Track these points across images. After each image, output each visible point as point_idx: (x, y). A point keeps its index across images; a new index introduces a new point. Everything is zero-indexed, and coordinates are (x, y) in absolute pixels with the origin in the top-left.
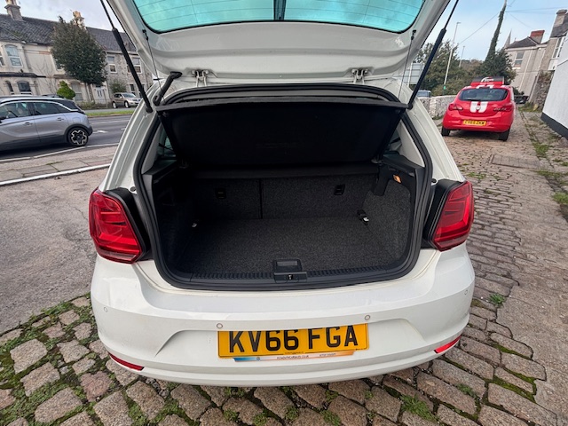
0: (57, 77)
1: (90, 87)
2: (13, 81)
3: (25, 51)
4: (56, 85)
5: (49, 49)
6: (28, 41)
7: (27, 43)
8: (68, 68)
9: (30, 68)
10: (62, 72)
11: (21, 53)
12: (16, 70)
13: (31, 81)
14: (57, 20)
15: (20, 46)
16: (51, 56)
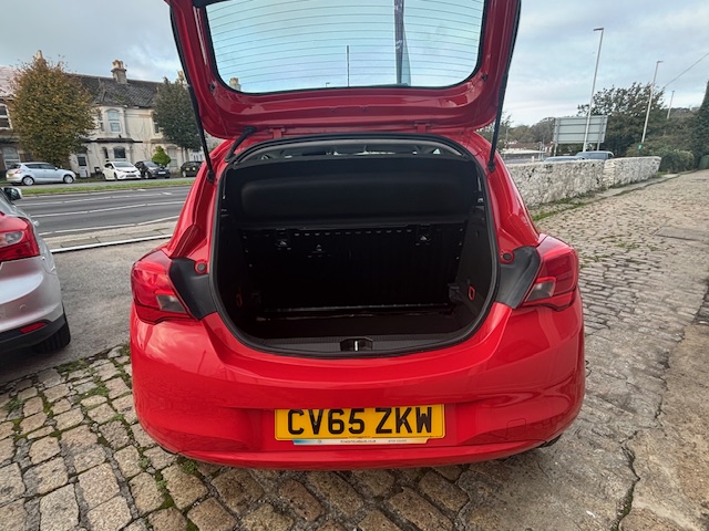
0: (154, 142)
1: (187, 153)
2: (110, 147)
3: (125, 116)
4: (152, 151)
5: (150, 112)
6: (129, 105)
7: (129, 107)
8: (166, 132)
9: (127, 133)
10: (160, 136)
11: (122, 118)
12: (115, 136)
13: (127, 146)
14: (162, 81)
15: (121, 110)
16: (151, 119)
